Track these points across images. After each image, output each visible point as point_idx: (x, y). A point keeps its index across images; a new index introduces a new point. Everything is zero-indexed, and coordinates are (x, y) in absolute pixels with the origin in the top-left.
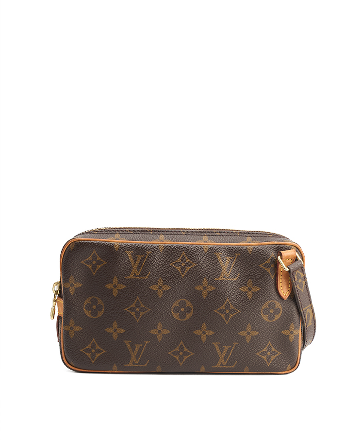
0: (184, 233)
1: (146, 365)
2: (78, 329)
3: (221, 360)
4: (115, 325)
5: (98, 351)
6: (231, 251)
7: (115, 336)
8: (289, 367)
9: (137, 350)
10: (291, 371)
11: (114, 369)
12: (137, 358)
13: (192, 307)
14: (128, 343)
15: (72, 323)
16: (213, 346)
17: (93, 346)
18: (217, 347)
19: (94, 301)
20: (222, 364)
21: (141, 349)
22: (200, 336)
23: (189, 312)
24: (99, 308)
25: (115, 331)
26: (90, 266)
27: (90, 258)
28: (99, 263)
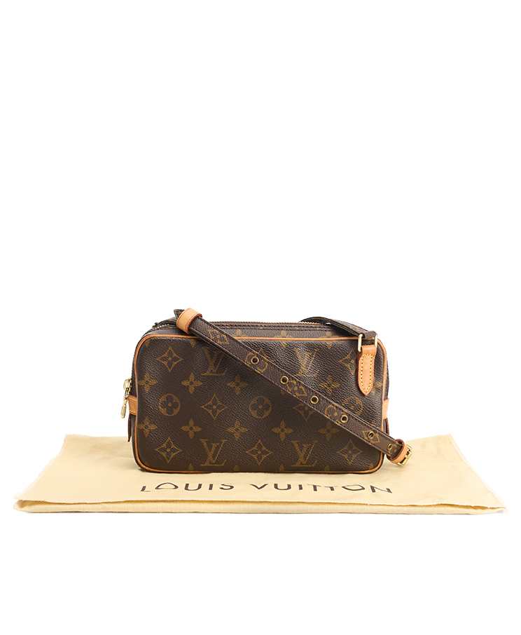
0: (261, 328)
1: (223, 465)
2: (153, 427)
3: (301, 459)
4: (191, 423)
5: (174, 450)
6: (310, 347)
7: (191, 435)
8: (372, 465)
9: (213, 449)
10: (374, 470)
11: (189, 468)
12: (214, 457)
13: (270, 404)
14: (204, 441)
15: (147, 422)
16: (292, 444)
17: (169, 445)
18: (296, 445)
19: (170, 399)
20: (301, 463)
21: (217, 448)
22: (279, 434)
23: (267, 409)
24: (175, 406)
25: (191, 429)
26: (165, 363)
27: (166, 355)
28: (175, 359)
